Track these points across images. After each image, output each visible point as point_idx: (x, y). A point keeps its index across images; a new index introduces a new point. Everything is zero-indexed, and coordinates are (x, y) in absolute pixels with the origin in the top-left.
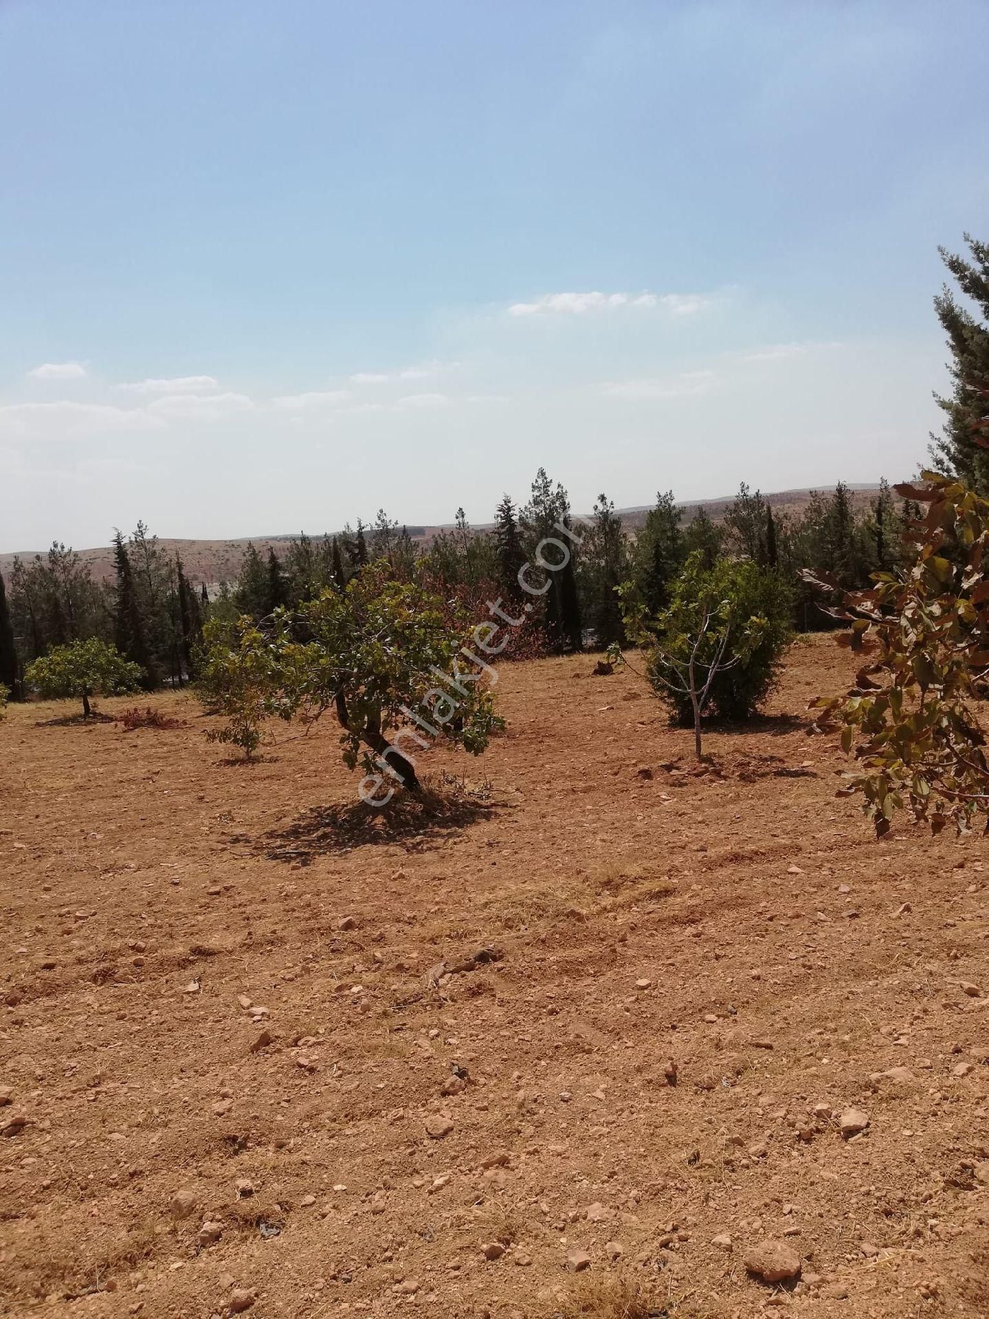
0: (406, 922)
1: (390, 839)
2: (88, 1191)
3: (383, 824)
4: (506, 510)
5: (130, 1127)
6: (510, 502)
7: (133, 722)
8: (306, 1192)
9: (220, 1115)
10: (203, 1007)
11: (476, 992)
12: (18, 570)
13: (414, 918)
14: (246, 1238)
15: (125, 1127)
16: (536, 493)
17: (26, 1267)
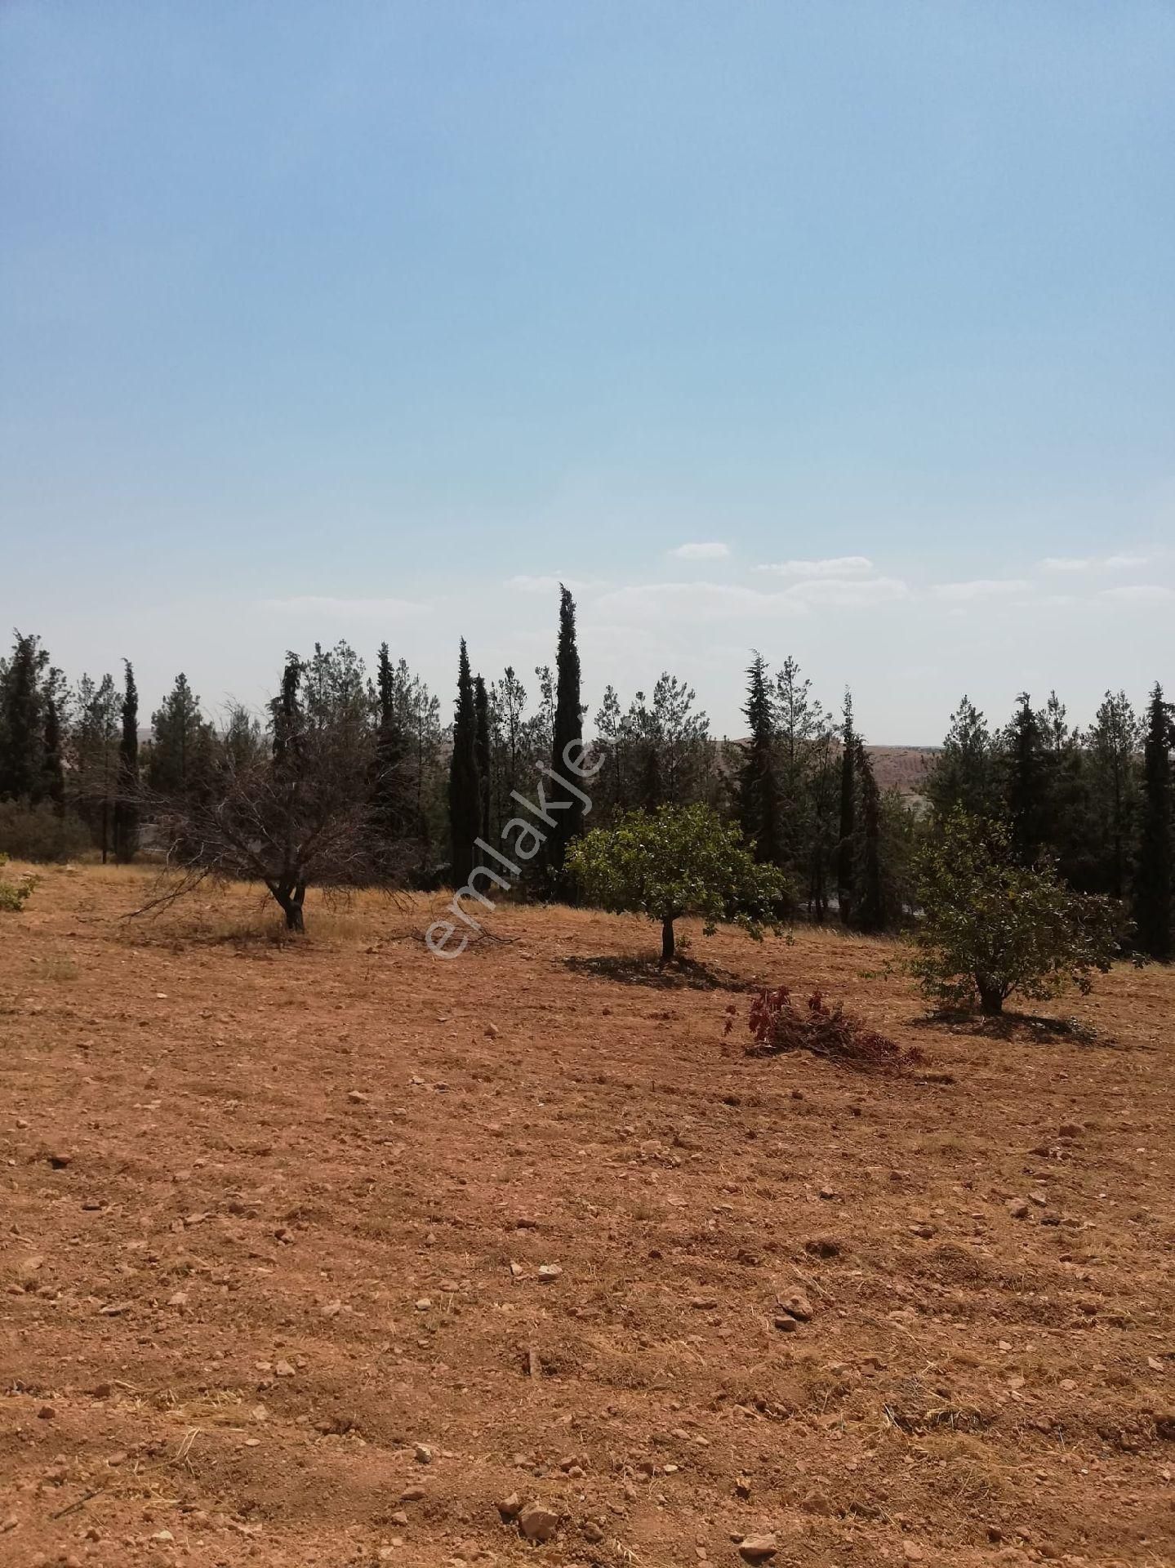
12: (607, 707)
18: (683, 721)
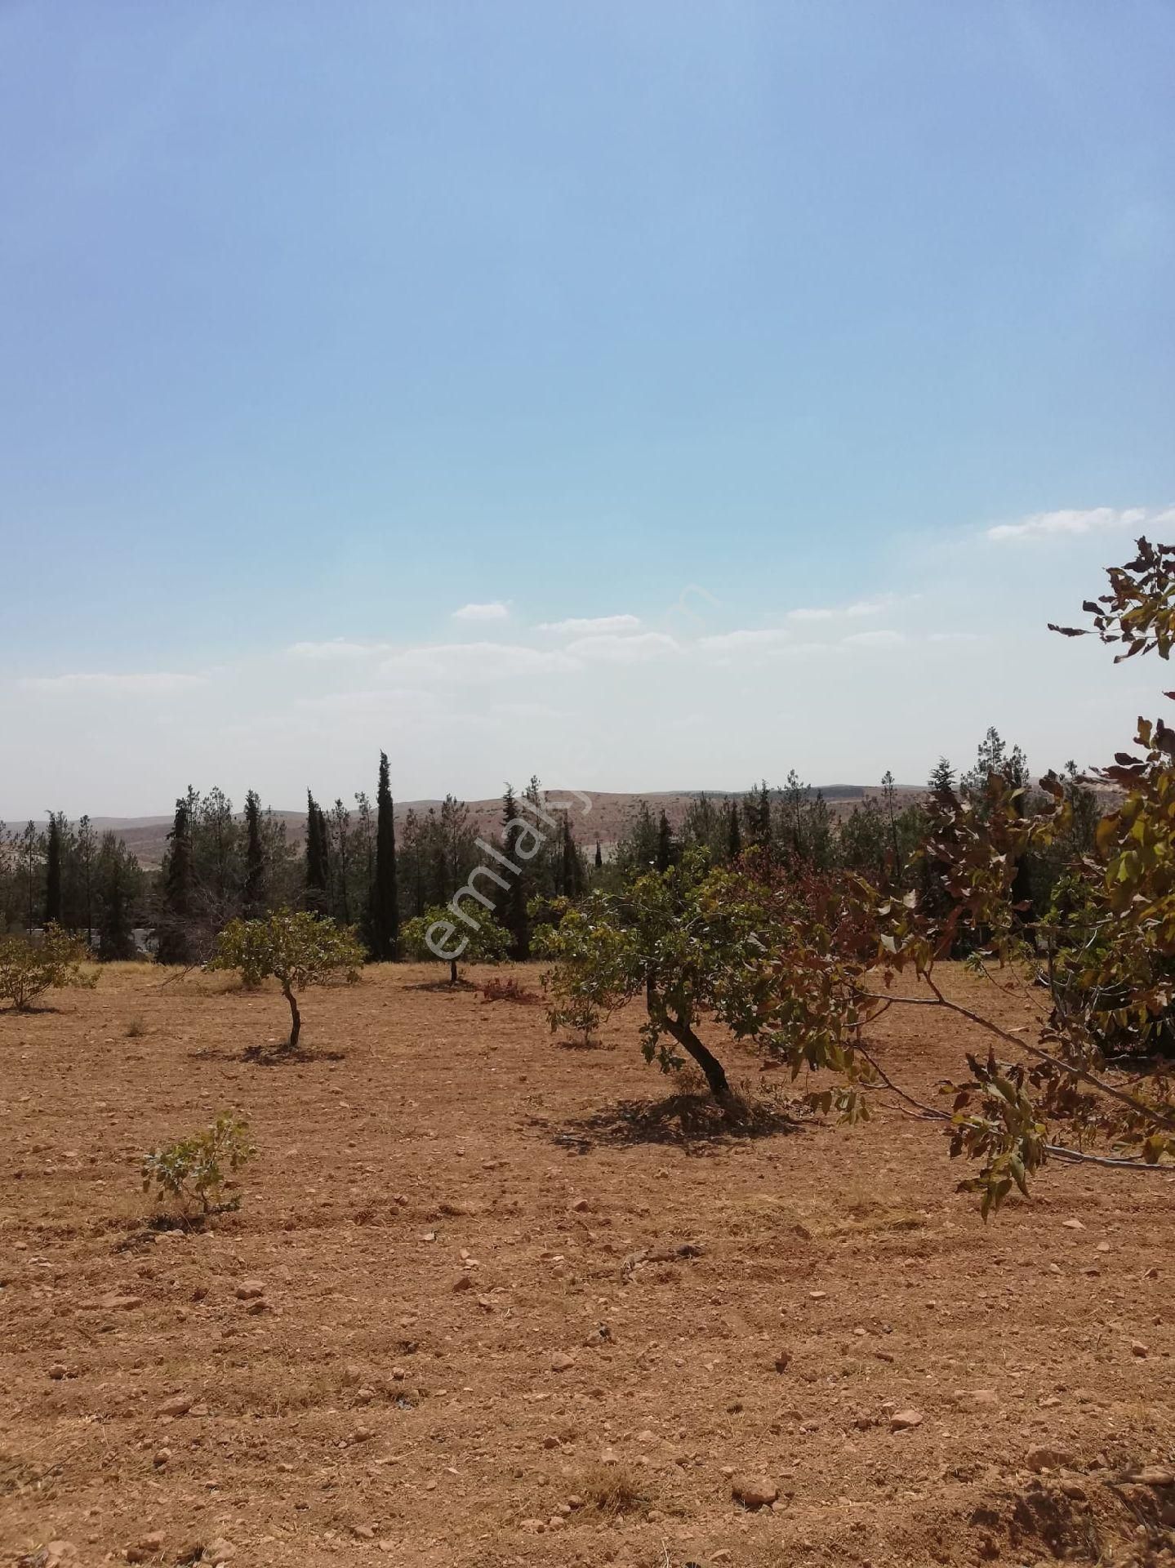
0: (638, 1214)
1: (679, 1141)
2: (293, 1360)
3: (677, 1125)
4: (943, 775)
5: (338, 1324)
6: (948, 767)
7: (493, 993)
8: (441, 1387)
9: (404, 1326)
10: (430, 1253)
11: (663, 1279)
12: (410, 823)
13: (647, 1211)
14: (387, 1407)
15: (334, 1324)
16: (984, 757)
17: (236, 1392)
18: (463, 828)
